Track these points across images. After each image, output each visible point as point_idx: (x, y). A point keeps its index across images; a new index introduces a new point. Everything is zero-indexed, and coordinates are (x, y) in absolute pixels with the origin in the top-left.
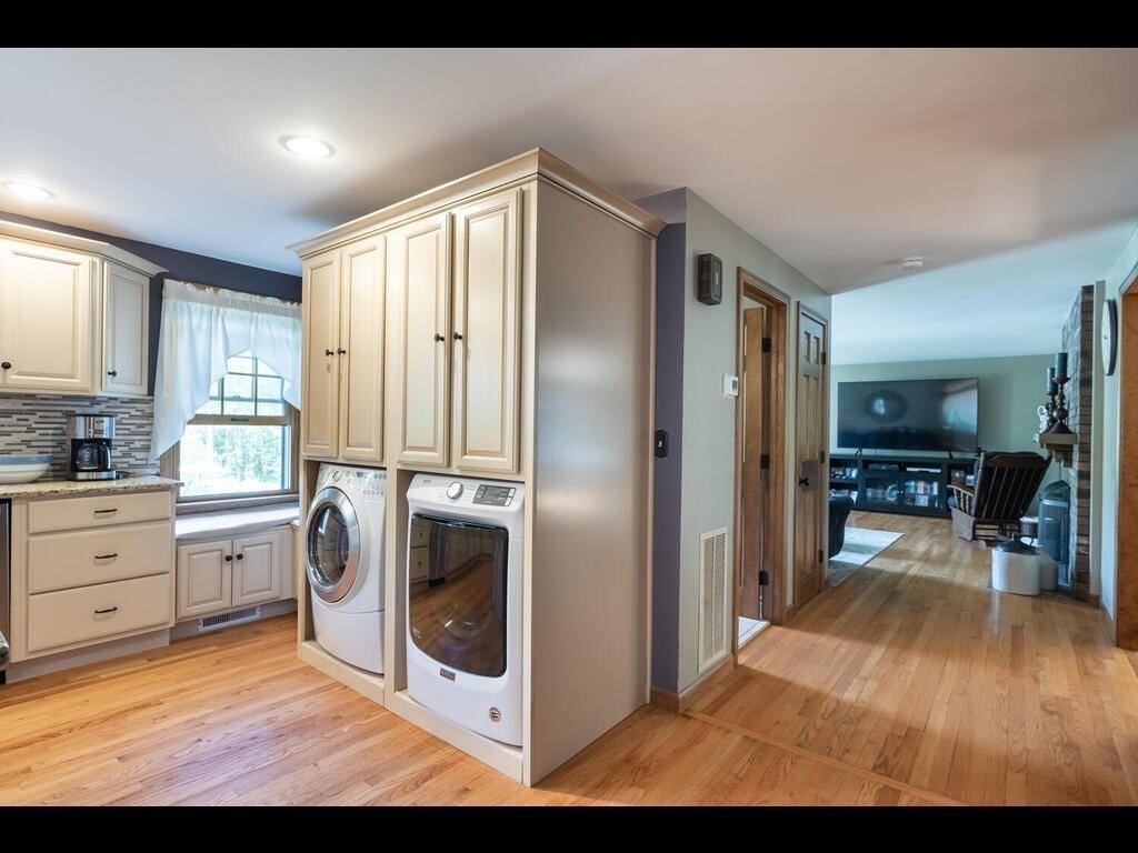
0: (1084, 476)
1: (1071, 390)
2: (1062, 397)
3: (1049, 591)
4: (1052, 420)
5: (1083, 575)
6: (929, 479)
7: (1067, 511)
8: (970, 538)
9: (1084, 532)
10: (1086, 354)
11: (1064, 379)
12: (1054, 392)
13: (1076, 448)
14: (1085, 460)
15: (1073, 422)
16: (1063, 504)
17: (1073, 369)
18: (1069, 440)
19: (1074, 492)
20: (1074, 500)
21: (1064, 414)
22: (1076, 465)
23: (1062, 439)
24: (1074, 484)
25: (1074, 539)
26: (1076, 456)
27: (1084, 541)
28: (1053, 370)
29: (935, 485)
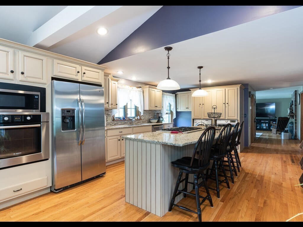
0: (296, 120)
1: (293, 106)
2: (292, 108)
3: (290, 139)
4: (291, 111)
5: (296, 136)
6: (266, 123)
7: (293, 126)
8: (275, 133)
9: (296, 129)
10: (296, 101)
11: (292, 105)
12: (291, 107)
13: (294, 116)
14: (296, 117)
15: (294, 111)
16: (293, 125)
17: (294, 103)
18: (293, 114)
19: (294, 123)
20: (294, 124)
21: (292, 110)
22: (294, 119)
23: (292, 114)
24: (294, 122)
25: (294, 130)
26: (294, 117)
27: (296, 130)
28: (291, 103)
29: (267, 124)
